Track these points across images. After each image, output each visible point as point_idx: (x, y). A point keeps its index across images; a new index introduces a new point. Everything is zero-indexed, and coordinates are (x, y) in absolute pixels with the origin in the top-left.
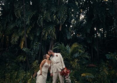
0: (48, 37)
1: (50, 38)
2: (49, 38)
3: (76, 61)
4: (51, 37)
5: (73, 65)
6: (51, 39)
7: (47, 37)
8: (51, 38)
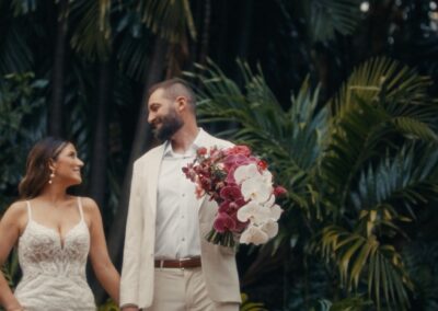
0: (123, 23)
1: (136, 33)
2: (128, 29)
3: (370, 227)
4: (146, 19)
5: (346, 263)
6: (148, 40)
7: (114, 18)
8: (143, 28)
